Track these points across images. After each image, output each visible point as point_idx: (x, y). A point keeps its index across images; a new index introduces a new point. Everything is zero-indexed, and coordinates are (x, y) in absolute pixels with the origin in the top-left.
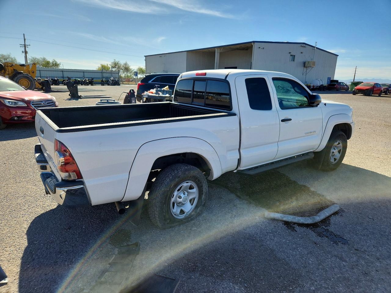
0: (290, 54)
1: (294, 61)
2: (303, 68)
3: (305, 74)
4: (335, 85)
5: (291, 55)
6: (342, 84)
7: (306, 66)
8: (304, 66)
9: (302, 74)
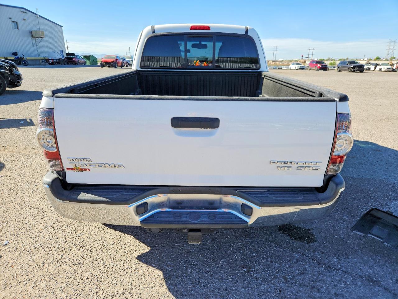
0: (10, 20)
1: (18, 29)
2: (30, 38)
3: (35, 46)
4: (72, 58)
5: (13, 22)
6: (78, 57)
7: (34, 35)
8: (32, 36)
9: (32, 46)
